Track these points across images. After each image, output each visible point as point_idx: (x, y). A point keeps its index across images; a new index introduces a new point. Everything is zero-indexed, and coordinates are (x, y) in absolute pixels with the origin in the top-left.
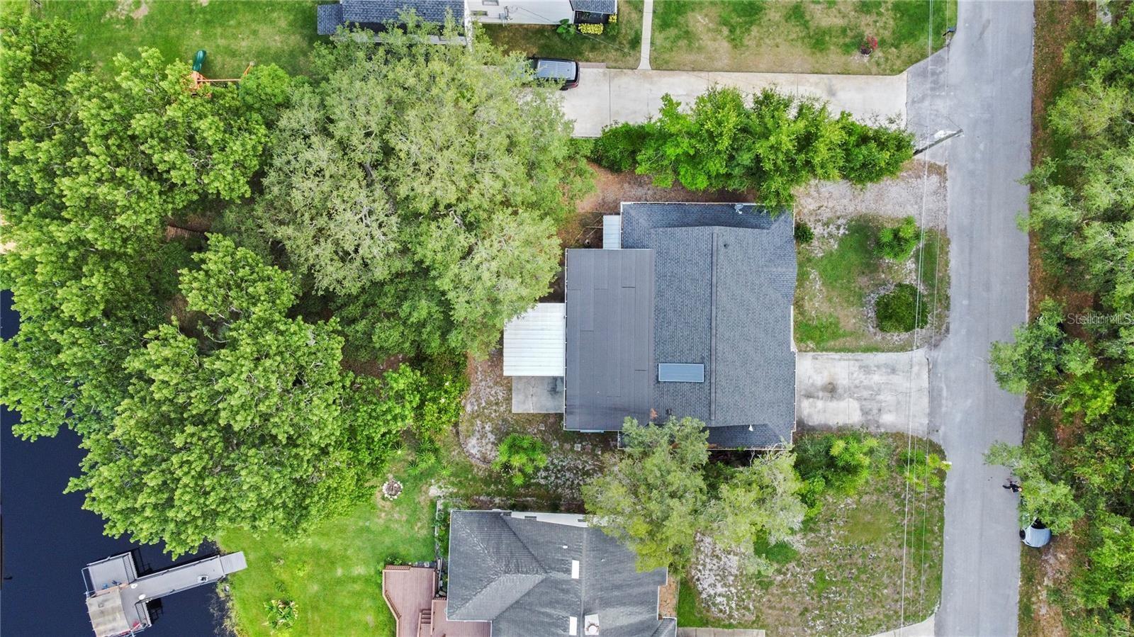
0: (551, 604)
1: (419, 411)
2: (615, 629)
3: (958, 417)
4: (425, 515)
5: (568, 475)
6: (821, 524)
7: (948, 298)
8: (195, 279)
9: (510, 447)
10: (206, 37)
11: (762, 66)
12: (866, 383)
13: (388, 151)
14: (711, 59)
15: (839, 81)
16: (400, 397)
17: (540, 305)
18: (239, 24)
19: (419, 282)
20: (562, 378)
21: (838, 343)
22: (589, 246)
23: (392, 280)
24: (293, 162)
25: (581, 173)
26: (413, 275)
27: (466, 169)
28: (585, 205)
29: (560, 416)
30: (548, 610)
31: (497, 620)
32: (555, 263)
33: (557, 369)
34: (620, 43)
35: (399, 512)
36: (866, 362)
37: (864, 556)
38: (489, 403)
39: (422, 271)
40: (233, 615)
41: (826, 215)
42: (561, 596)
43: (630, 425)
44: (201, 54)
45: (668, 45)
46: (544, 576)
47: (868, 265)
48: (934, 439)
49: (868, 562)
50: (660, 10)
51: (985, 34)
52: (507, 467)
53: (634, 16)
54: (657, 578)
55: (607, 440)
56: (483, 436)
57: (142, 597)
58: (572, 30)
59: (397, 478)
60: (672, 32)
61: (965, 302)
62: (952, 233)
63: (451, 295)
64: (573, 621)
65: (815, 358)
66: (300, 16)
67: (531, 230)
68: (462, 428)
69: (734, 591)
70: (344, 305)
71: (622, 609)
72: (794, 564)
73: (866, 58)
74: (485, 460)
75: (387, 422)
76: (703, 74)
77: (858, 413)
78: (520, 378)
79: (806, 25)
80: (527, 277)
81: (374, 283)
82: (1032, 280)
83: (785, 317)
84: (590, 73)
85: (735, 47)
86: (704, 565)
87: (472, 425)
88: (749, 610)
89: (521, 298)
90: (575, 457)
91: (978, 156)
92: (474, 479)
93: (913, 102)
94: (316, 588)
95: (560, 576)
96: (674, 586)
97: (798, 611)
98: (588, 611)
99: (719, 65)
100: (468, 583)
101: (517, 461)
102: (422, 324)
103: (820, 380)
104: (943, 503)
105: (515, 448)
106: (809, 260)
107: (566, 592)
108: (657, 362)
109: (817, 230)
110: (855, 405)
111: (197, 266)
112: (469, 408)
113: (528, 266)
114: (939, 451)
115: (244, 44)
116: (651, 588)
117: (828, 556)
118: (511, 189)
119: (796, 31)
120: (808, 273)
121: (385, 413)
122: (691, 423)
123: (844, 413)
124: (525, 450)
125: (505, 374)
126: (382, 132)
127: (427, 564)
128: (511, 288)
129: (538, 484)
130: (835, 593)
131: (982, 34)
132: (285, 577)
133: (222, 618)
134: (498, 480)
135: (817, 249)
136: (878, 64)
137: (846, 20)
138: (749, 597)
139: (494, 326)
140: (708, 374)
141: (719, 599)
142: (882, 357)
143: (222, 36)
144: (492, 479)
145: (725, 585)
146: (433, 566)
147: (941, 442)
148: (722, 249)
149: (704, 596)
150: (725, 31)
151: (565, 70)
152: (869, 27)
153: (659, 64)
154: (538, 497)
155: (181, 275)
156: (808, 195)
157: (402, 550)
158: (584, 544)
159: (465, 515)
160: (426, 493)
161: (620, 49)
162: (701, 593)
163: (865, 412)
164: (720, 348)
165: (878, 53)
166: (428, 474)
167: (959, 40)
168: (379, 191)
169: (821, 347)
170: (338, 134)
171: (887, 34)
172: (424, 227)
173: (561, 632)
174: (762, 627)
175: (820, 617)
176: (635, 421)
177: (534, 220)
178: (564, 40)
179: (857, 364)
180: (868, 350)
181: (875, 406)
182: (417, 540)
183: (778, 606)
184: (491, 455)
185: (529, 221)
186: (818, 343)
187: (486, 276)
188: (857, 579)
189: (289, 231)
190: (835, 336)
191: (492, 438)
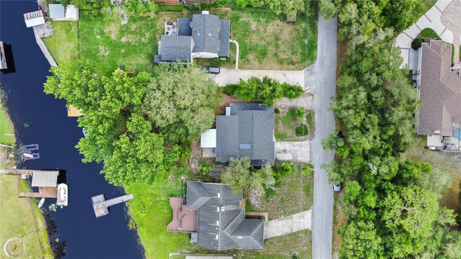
0: (213, 204)
1: (180, 156)
2: (229, 210)
3: (317, 158)
4: (180, 184)
5: (217, 173)
6: (282, 185)
7: (314, 127)
8: (130, 124)
9: (202, 166)
10: (124, 60)
11: (267, 68)
12: (294, 149)
13: (174, 93)
14: (254, 66)
15: (287, 72)
16: (176, 152)
17: (210, 129)
18: (132, 57)
19: (180, 124)
20: (215, 148)
21: (286, 139)
22: (222, 115)
23: (174, 124)
24: (151, 96)
25: (220, 97)
26: (179, 123)
27: (193, 98)
28: (222, 104)
29: (215, 158)
30: (212, 206)
31: (199, 209)
32: (213, 120)
33: (214, 146)
34: (231, 62)
35: (174, 183)
36: (293, 144)
37: (293, 194)
38: (197, 155)
39: (181, 122)
40: (130, 210)
41: (283, 106)
42: (216, 202)
43: (232, 159)
44: (122, 65)
45: (243, 63)
46: (211, 197)
47: (294, 119)
48: (311, 163)
49: (294, 195)
50: (240, 54)
51: (324, 60)
52: (202, 171)
53: (234, 55)
54: (240, 199)
55: (227, 164)
56: (195, 163)
57: (106, 206)
58: (218, 60)
59: (173, 174)
60: (244, 60)
61: (319, 129)
62: (316, 111)
63: (188, 128)
64: (218, 208)
65: (280, 143)
66: (148, 55)
67: (208, 112)
68: (190, 161)
69: (260, 203)
70: (162, 130)
71: (230, 206)
72: (275, 196)
73: (293, 66)
74: (196, 169)
75: (173, 159)
76: (252, 70)
77: (292, 157)
78: (205, 148)
79: (278, 58)
80: (207, 123)
81: (169, 125)
82: (336, 123)
83: (272, 133)
84: (223, 70)
85: (260, 63)
86: (252, 196)
87: (192, 160)
88: (264, 207)
89: (205, 128)
90: (219, 168)
91: (322, 91)
92: (193, 174)
93: (306, 77)
94: (152, 203)
95: (215, 197)
96: (244, 201)
97: (277, 208)
98: (222, 206)
99: (256, 68)
100: (192, 200)
101: (204, 169)
102: (181, 134)
103: (282, 149)
104: (314, 180)
105: (204, 166)
106: (279, 118)
107: (217, 201)
108: (239, 144)
109: (281, 110)
110: (291, 155)
111: (130, 121)
112: (192, 156)
113: (207, 121)
114: (312, 167)
115: (133, 62)
116: (238, 201)
117: (284, 193)
118: (203, 102)
119: (275, 59)
120: (279, 121)
121: (172, 156)
122: (246, 158)
123: (288, 157)
124: (206, 166)
125: (201, 147)
126: (173, 89)
127: (181, 197)
128: (203, 126)
129: (210, 176)
130: (286, 203)
131: (323, 60)
132: (144, 200)
133: (127, 211)
134: (199, 175)
135: (281, 115)
136: (297, 68)
137: (288, 56)
138: (264, 204)
139: (199, 135)
140: (252, 147)
141: (256, 205)
142: (298, 143)
143: (128, 60)
144: (197, 174)
145: (258, 201)
146: (182, 197)
147: (313, 165)
148: (255, 116)
149: (252, 204)
150: (257, 59)
151: (216, 70)
152: (294, 59)
153: (240, 68)
154: (209, 179)
155: (127, 123)
156: (279, 101)
157: (174, 193)
158: (221, 189)
159: (191, 183)
160: (181, 178)
161: (230, 64)
162: (251, 203)
163: (293, 157)
164: (255, 140)
165: (297, 65)
166: (181, 173)
167: (317, 62)
168: (171, 103)
169: (282, 140)
170: (162, 90)
171: (299, 60)
172: (182, 111)
173: (215, 211)
174: (267, 212)
175: (282, 209)
176: (233, 158)
177: (208, 109)
178: (216, 62)
179: (291, 144)
180: (294, 141)
181: (296, 155)
182: (178, 190)
183: (271, 207)
184: (197, 168)
185: (207, 110)
186: (281, 139)
187: (197, 123)
188: (291, 199)
189: (150, 112)
190: (285, 137)
191: (198, 164)
